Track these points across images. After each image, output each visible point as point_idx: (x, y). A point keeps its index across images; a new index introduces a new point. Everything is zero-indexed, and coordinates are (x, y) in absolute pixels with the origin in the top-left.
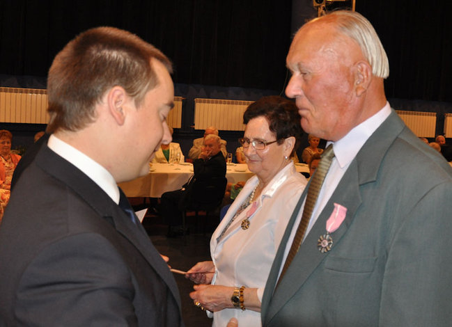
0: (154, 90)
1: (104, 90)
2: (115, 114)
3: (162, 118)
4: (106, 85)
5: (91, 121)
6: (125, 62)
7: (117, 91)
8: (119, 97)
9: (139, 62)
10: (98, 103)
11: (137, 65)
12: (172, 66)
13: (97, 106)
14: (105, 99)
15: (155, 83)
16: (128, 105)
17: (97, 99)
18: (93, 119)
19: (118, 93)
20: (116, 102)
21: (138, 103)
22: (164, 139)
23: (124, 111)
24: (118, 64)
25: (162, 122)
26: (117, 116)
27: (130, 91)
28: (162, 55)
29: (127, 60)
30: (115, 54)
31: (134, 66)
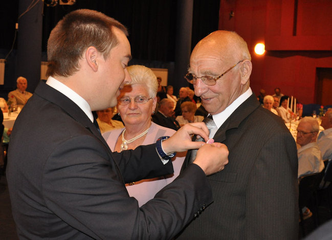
0: (116, 47)
1: (83, 49)
2: (91, 65)
3: (124, 66)
4: (84, 47)
5: (76, 70)
6: (95, 31)
7: (91, 49)
8: (93, 53)
9: (104, 30)
10: (80, 59)
11: (103, 32)
12: (127, 30)
13: (80, 60)
14: (84, 56)
15: (116, 43)
16: (99, 57)
17: (79, 56)
18: (77, 69)
19: (92, 51)
20: (91, 57)
21: (105, 57)
22: (126, 80)
23: (97, 63)
24: (91, 32)
25: (124, 69)
27: (100, 49)
28: (119, 24)
29: (96, 29)
30: (88, 26)
31: (101, 33)
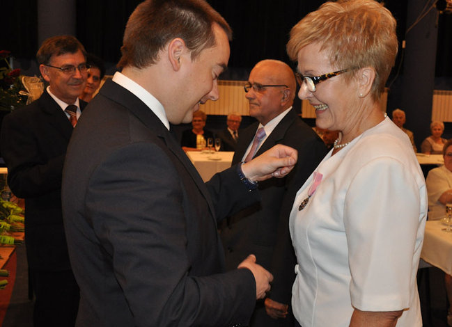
0: (211, 49)
1: (168, 39)
2: (172, 60)
3: (214, 76)
5: (153, 63)
6: (190, 20)
7: (178, 42)
8: (179, 47)
9: (202, 23)
10: (161, 49)
11: (199, 25)
12: (233, 34)
13: (160, 51)
14: (167, 47)
15: (212, 43)
16: (185, 55)
17: (160, 46)
18: (154, 60)
19: (179, 44)
20: (175, 52)
21: (193, 56)
23: (180, 60)
24: (185, 20)
25: (214, 79)
26: (174, 63)
27: (189, 45)
28: (225, 22)
29: (192, 19)
30: (183, 12)
31: (197, 24)
